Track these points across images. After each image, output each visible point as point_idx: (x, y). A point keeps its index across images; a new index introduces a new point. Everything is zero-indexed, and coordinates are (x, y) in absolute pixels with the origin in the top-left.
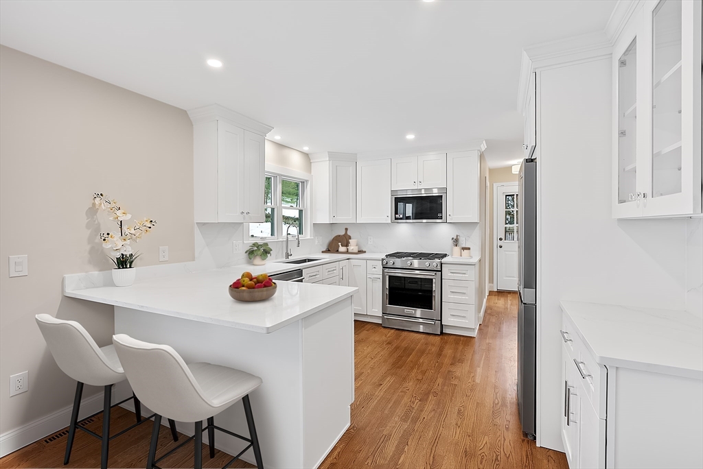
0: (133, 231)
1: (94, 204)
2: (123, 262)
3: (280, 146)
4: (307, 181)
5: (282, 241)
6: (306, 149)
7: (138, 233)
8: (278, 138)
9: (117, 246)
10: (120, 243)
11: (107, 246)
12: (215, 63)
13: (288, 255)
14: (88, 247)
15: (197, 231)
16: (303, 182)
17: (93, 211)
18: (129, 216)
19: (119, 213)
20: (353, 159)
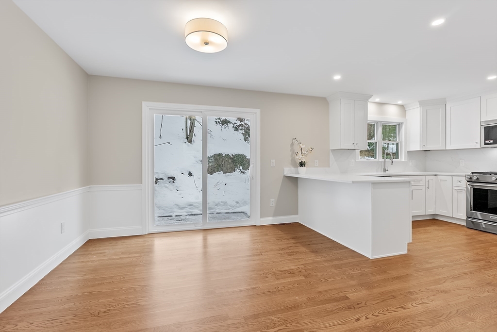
0: (305, 152)
1: (293, 142)
2: (302, 164)
3: (381, 104)
4: (402, 123)
5: (381, 162)
6: (400, 102)
7: (307, 153)
8: (377, 100)
9: (300, 158)
10: (301, 157)
11: (297, 157)
12: (337, 77)
13: (385, 170)
14: (291, 158)
15: (331, 153)
16: (399, 124)
17: (292, 144)
18: (304, 146)
19: (301, 145)
20: (443, 103)
